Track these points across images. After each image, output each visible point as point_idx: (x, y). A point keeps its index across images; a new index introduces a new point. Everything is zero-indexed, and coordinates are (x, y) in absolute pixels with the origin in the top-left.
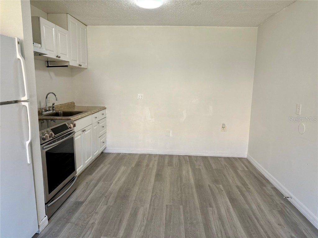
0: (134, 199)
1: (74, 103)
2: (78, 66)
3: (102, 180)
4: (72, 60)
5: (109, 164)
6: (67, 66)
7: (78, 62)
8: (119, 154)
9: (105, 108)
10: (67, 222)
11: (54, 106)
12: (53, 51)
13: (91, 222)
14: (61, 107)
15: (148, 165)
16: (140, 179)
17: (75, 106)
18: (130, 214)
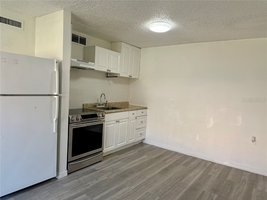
0: (129, 180)
1: (128, 103)
2: (129, 77)
3: (122, 161)
4: (123, 73)
5: (138, 151)
6: (117, 77)
7: (129, 74)
8: (152, 146)
9: (146, 108)
10: (77, 179)
11: (107, 103)
12: (105, 67)
13: (88, 184)
14: (115, 104)
15: (165, 160)
16: (149, 168)
17: (129, 105)
18: (116, 188)
